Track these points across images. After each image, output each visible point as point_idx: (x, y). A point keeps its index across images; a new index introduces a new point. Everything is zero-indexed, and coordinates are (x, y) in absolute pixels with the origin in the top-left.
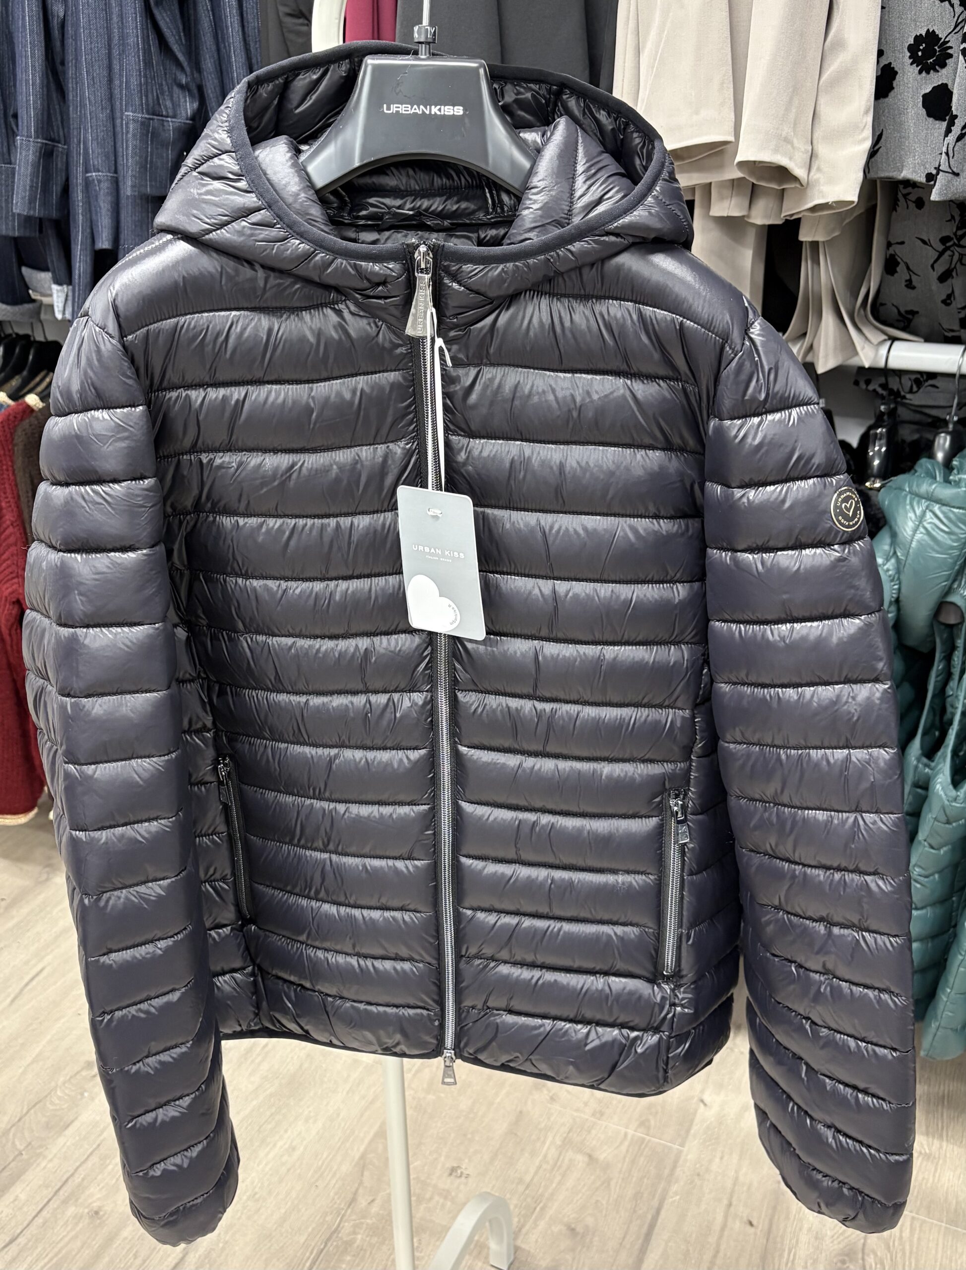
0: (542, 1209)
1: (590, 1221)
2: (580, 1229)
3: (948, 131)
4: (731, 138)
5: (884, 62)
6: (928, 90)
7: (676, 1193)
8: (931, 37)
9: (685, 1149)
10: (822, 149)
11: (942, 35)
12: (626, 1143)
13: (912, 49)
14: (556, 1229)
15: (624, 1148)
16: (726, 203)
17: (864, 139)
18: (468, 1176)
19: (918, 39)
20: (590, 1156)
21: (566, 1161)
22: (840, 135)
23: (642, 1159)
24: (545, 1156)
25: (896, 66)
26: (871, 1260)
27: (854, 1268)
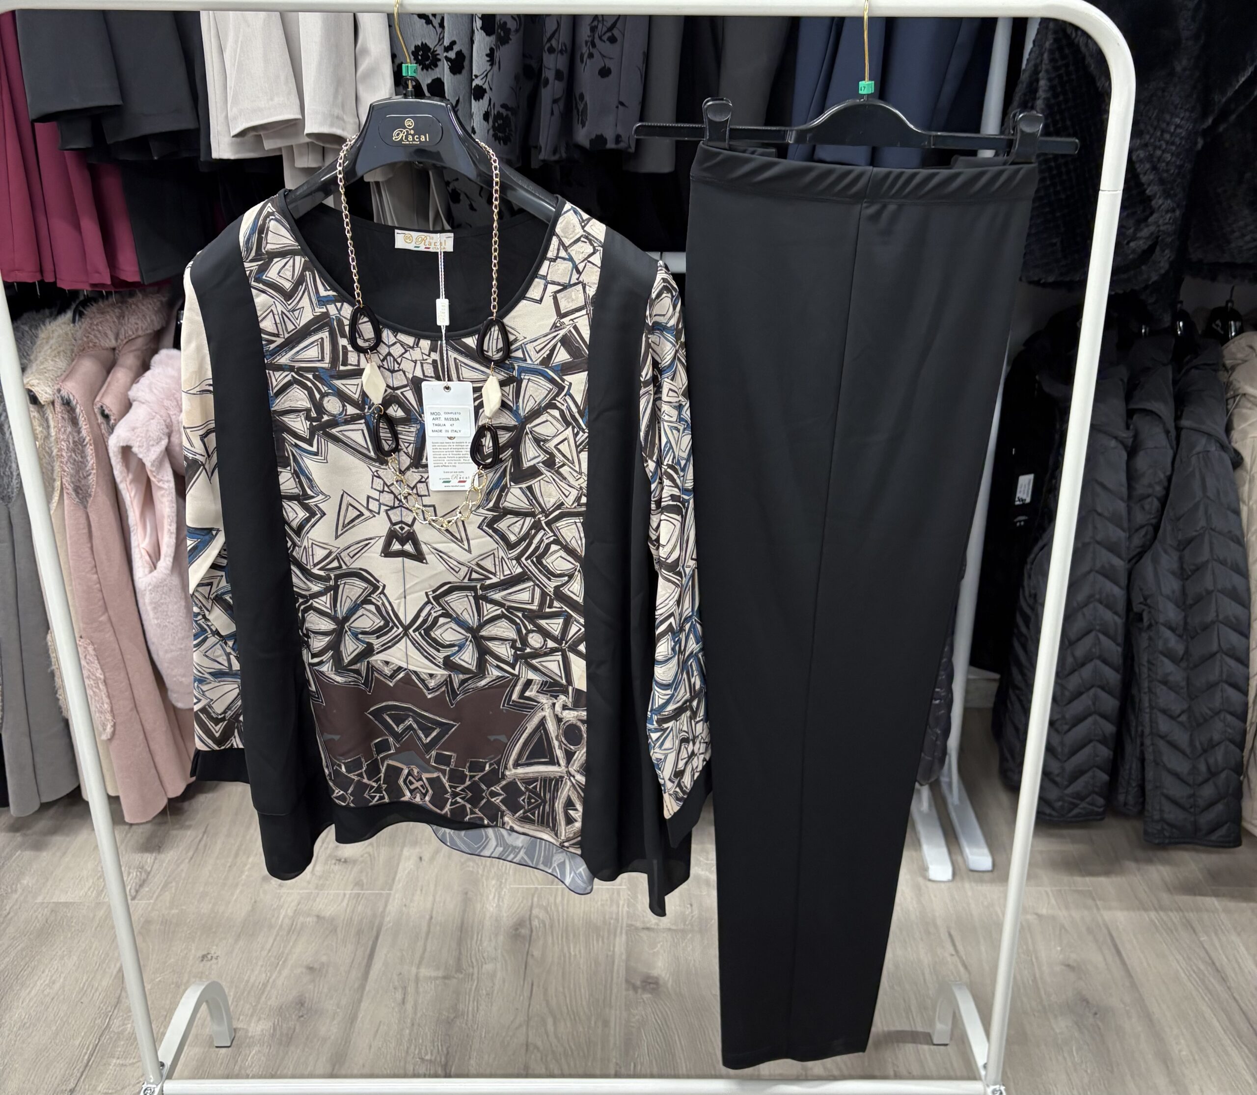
0: (284, 962)
1: (324, 959)
2: (316, 966)
4: (299, 117)
5: (398, 62)
6: (429, 81)
7: (389, 922)
8: (424, 47)
9: (392, 892)
11: (431, 46)
12: (346, 901)
13: (415, 54)
14: (298, 971)
15: (344, 904)
16: (305, 159)
18: (217, 958)
19: (417, 47)
20: (318, 917)
21: (299, 925)
23: (360, 908)
24: (281, 926)
26: (535, 923)
27: (524, 931)
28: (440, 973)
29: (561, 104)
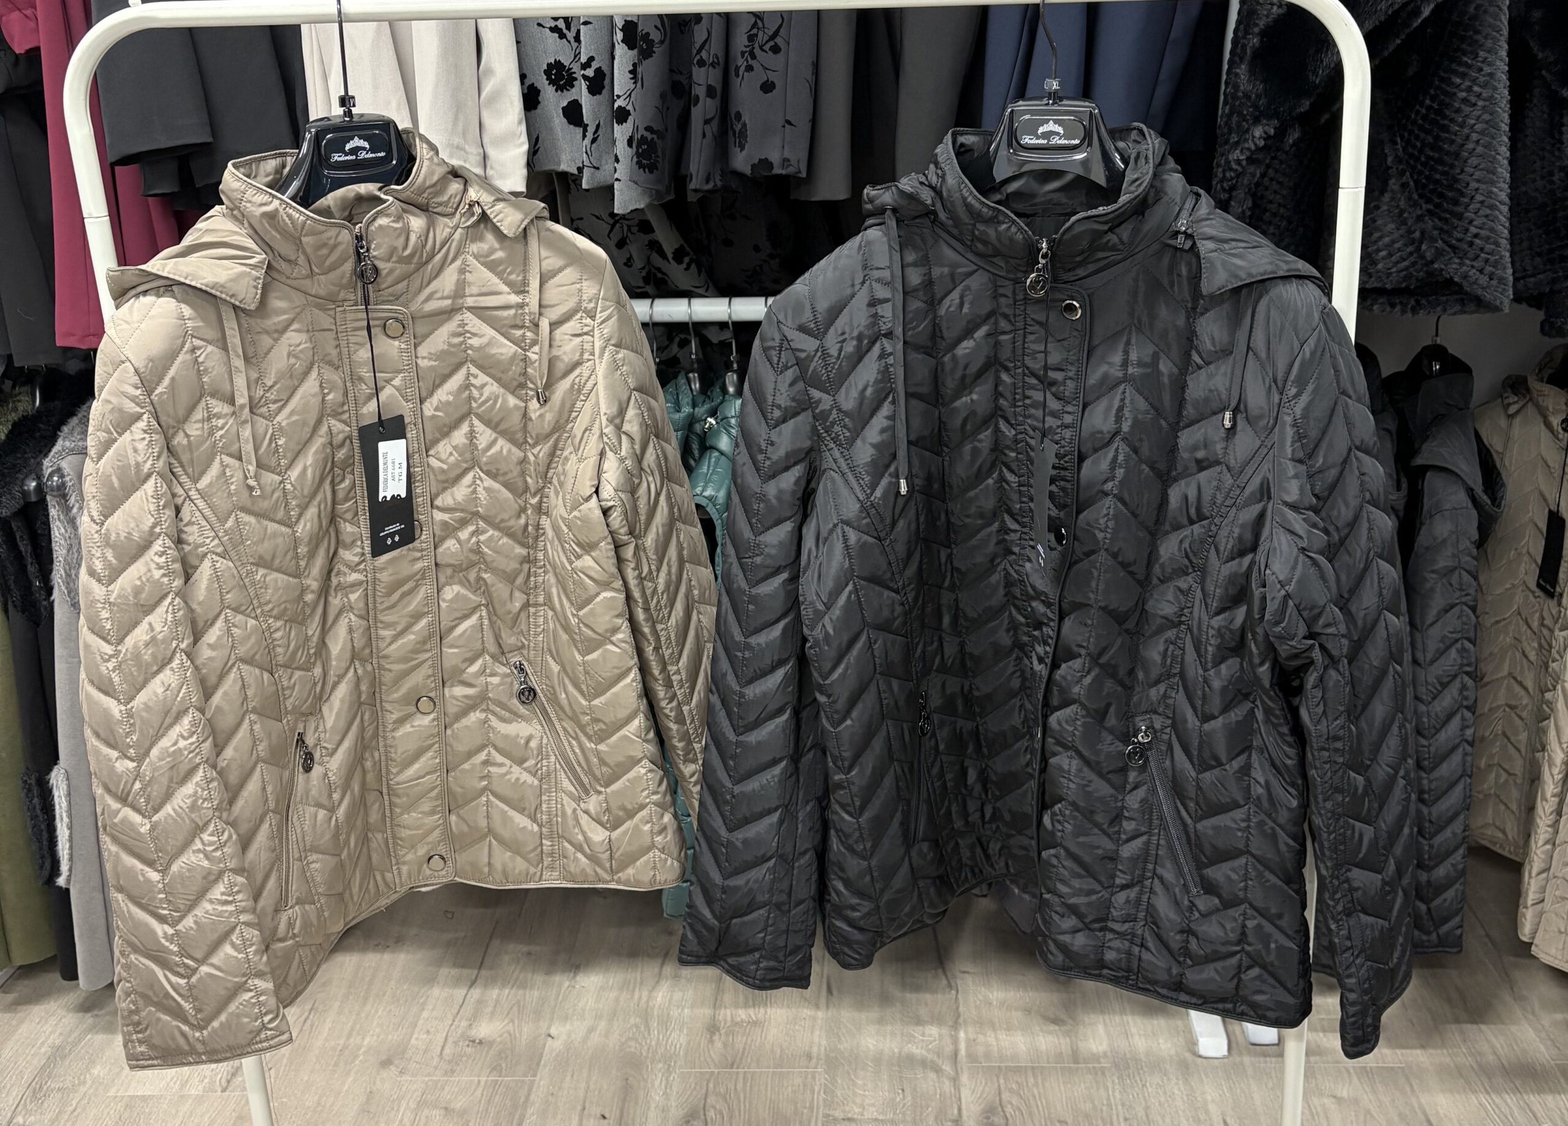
3: (584, 136)
5: (528, 82)
6: (565, 104)
7: (533, 1114)
8: (558, 65)
9: (537, 1080)
10: (491, 152)
11: (566, 64)
12: (480, 1091)
13: (547, 73)
15: (478, 1093)
17: (522, 144)
19: (549, 65)
20: (446, 1109)
22: (503, 140)
23: (497, 1099)
24: (401, 1120)
25: (537, 85)
26: (711, 1114)
27: (697, 1123)
29: (715, 124)
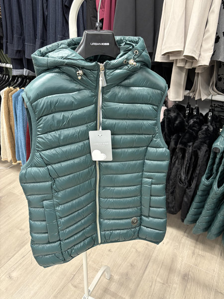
0: (126, 260)
2: (133, 265)
4: (183, 50)
5: (217, 35)
10: (202, 53)
12: (143, 248)
16: (180, 64)
17: (212, 52)
20: (136, 250)
21: (132, 250)
22: (206, 50)
25: (220, 36)
26: (190, 276)
27: (186, 278)
28: (162, 282)
